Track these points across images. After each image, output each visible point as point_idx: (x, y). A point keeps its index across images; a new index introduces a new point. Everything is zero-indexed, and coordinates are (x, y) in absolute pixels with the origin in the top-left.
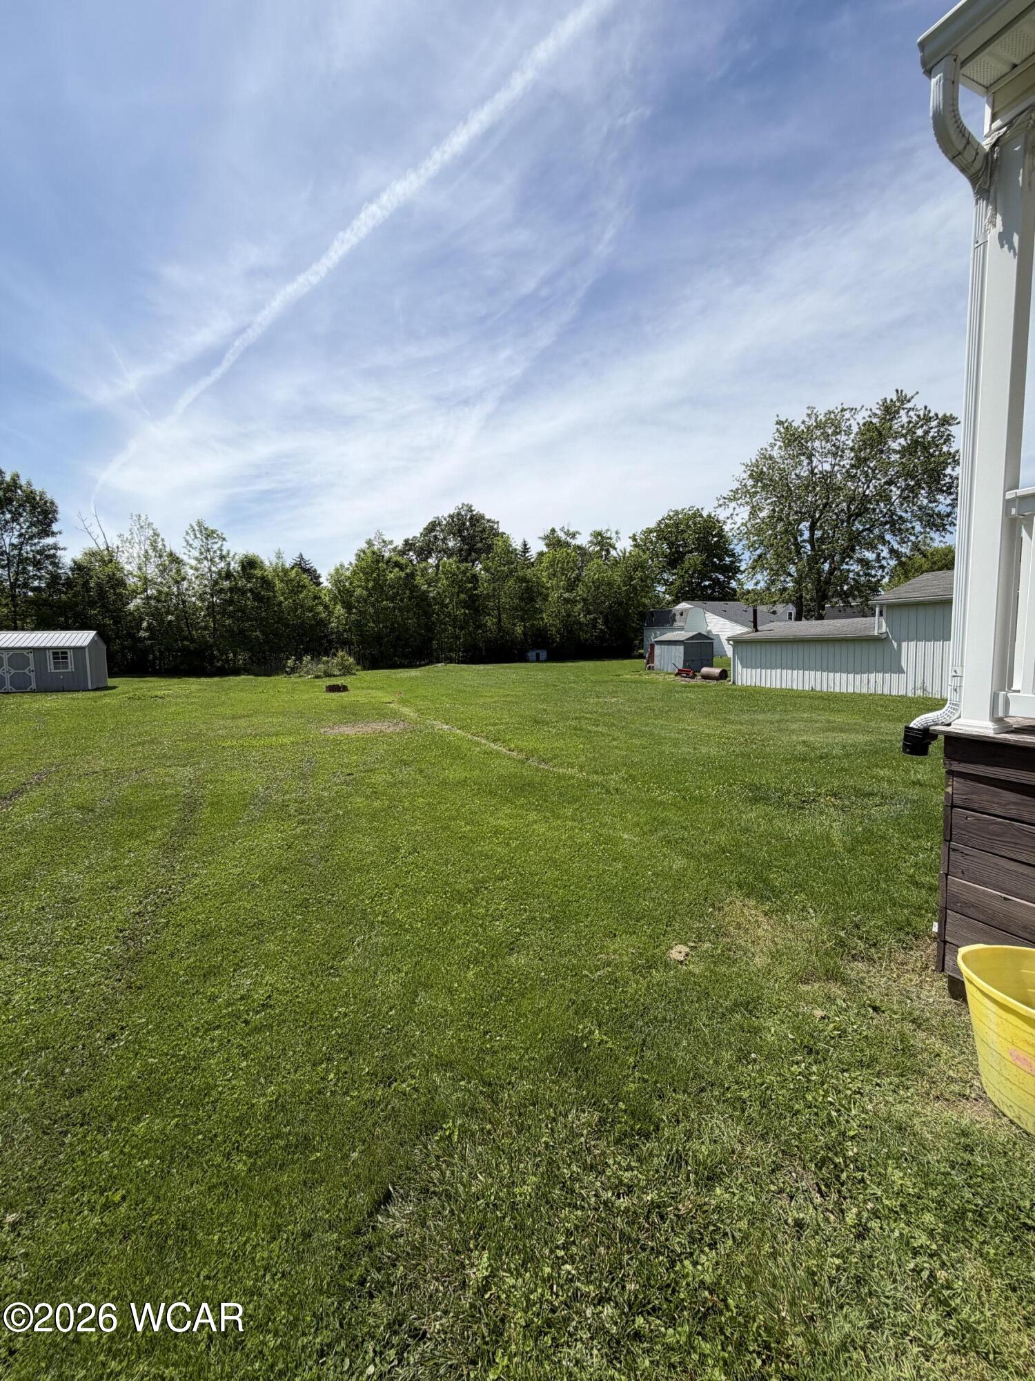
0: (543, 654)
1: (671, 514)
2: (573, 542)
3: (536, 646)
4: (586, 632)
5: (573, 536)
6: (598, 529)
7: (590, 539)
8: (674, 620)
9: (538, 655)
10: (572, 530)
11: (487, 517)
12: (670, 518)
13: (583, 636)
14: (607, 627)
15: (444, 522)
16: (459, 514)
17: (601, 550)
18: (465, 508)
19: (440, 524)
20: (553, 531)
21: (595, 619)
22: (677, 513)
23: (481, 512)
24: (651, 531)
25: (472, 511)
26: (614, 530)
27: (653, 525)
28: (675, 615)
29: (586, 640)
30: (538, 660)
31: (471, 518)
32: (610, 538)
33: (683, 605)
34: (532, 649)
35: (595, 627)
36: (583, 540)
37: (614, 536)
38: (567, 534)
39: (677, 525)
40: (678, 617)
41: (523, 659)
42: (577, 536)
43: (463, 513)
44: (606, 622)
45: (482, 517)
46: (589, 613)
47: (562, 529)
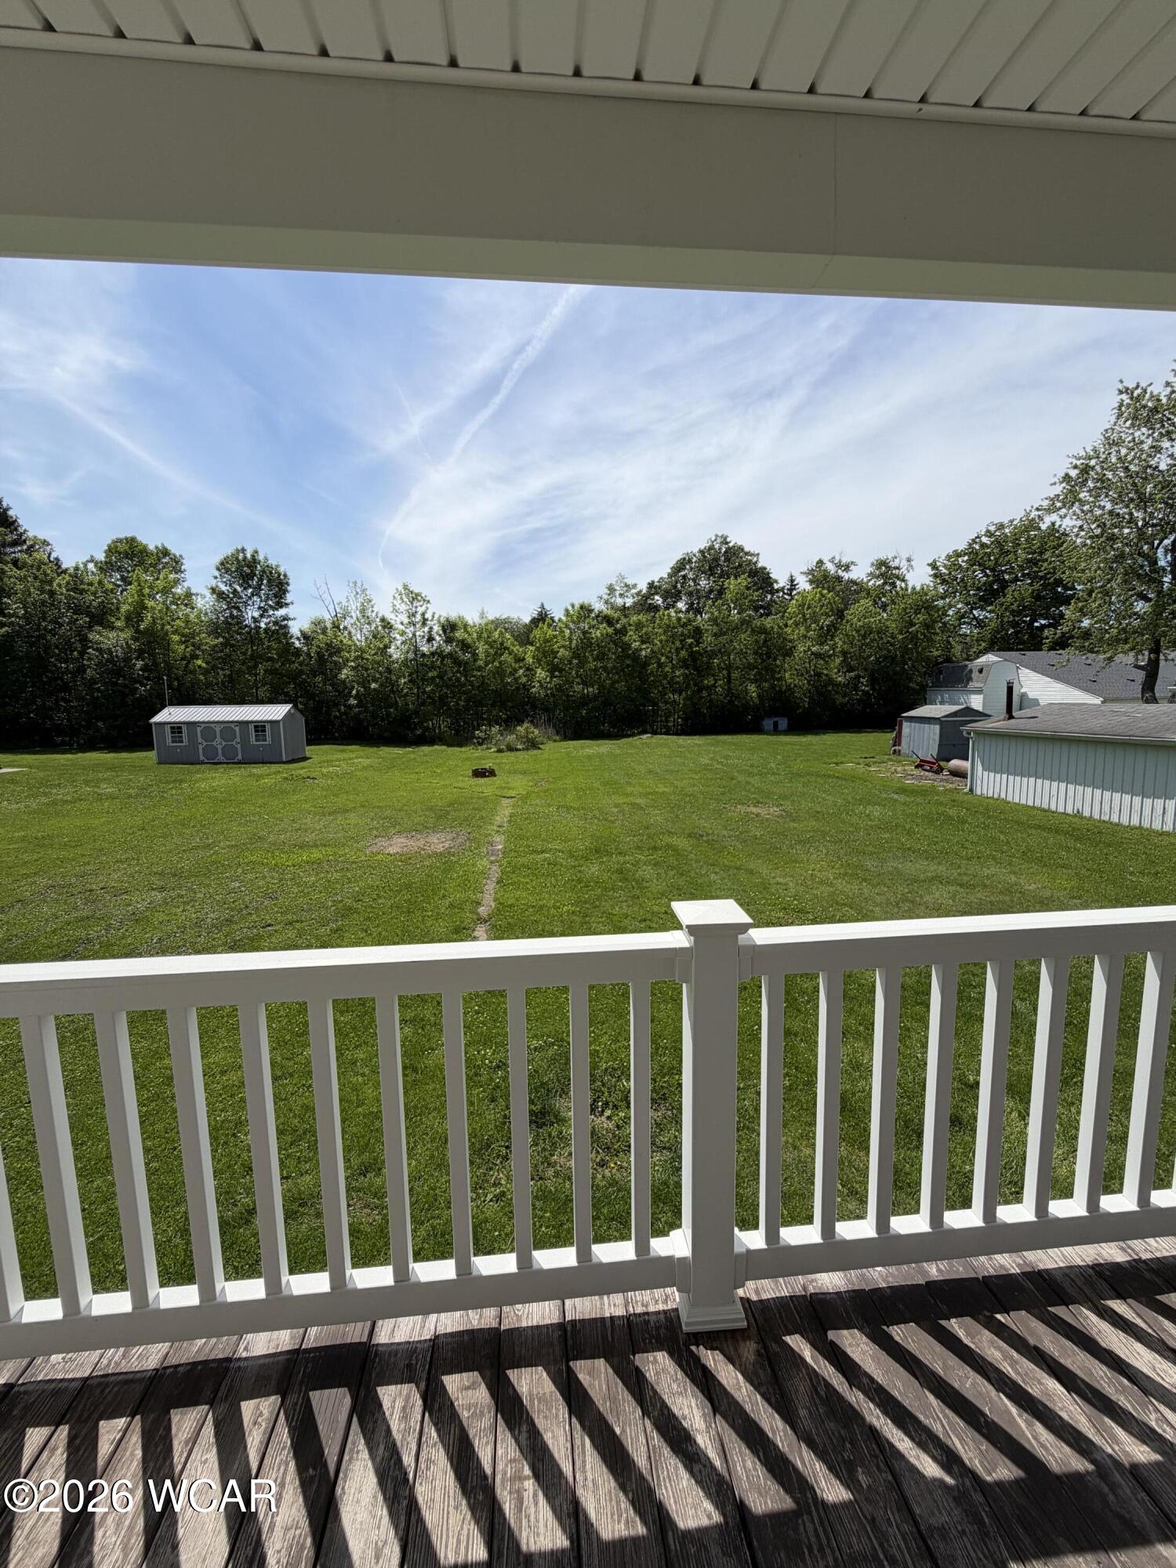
0: (783, 723)
1: (992, 528)
2: (846, 576)
3: (774, 712)
4: (845, 695)
5: (847, 568)
6: (883, 557)
7: (870, 569)
8: (970, 679)
9: (776, 724)
10: (844, 561)
11: (747, 549)
12: (989, 534)
13: (840, 700)
14: (873, 689)
15: (694, 560)
16: (711, 548)
17: (885, 583)
18: (719, 540)
19: (690, 561)
20: (820, 562)
21: (858, 677)
22: (1001, 526)
23: (739, 544)
24: (958, 554)
25: (727, 543)
26: (905, 556)
27: (962, 546)
28: (971, 671)
29: (842, 704)
30: (776, 731)
31: (726, 552)
32: (898, 568)
33: (990, 658)
34: (769, 716)
35: (856, 688)
36: (859, 573)
37: (904, 564)
38: (839, 566)
39: (999, 543)
40: (975, 675)
41: (755, 728)
42: (852, 567)
43: (717, 546)
44: (873, 681)
45: (741, 549)
46: (851, 669)
47: (832, 561)
